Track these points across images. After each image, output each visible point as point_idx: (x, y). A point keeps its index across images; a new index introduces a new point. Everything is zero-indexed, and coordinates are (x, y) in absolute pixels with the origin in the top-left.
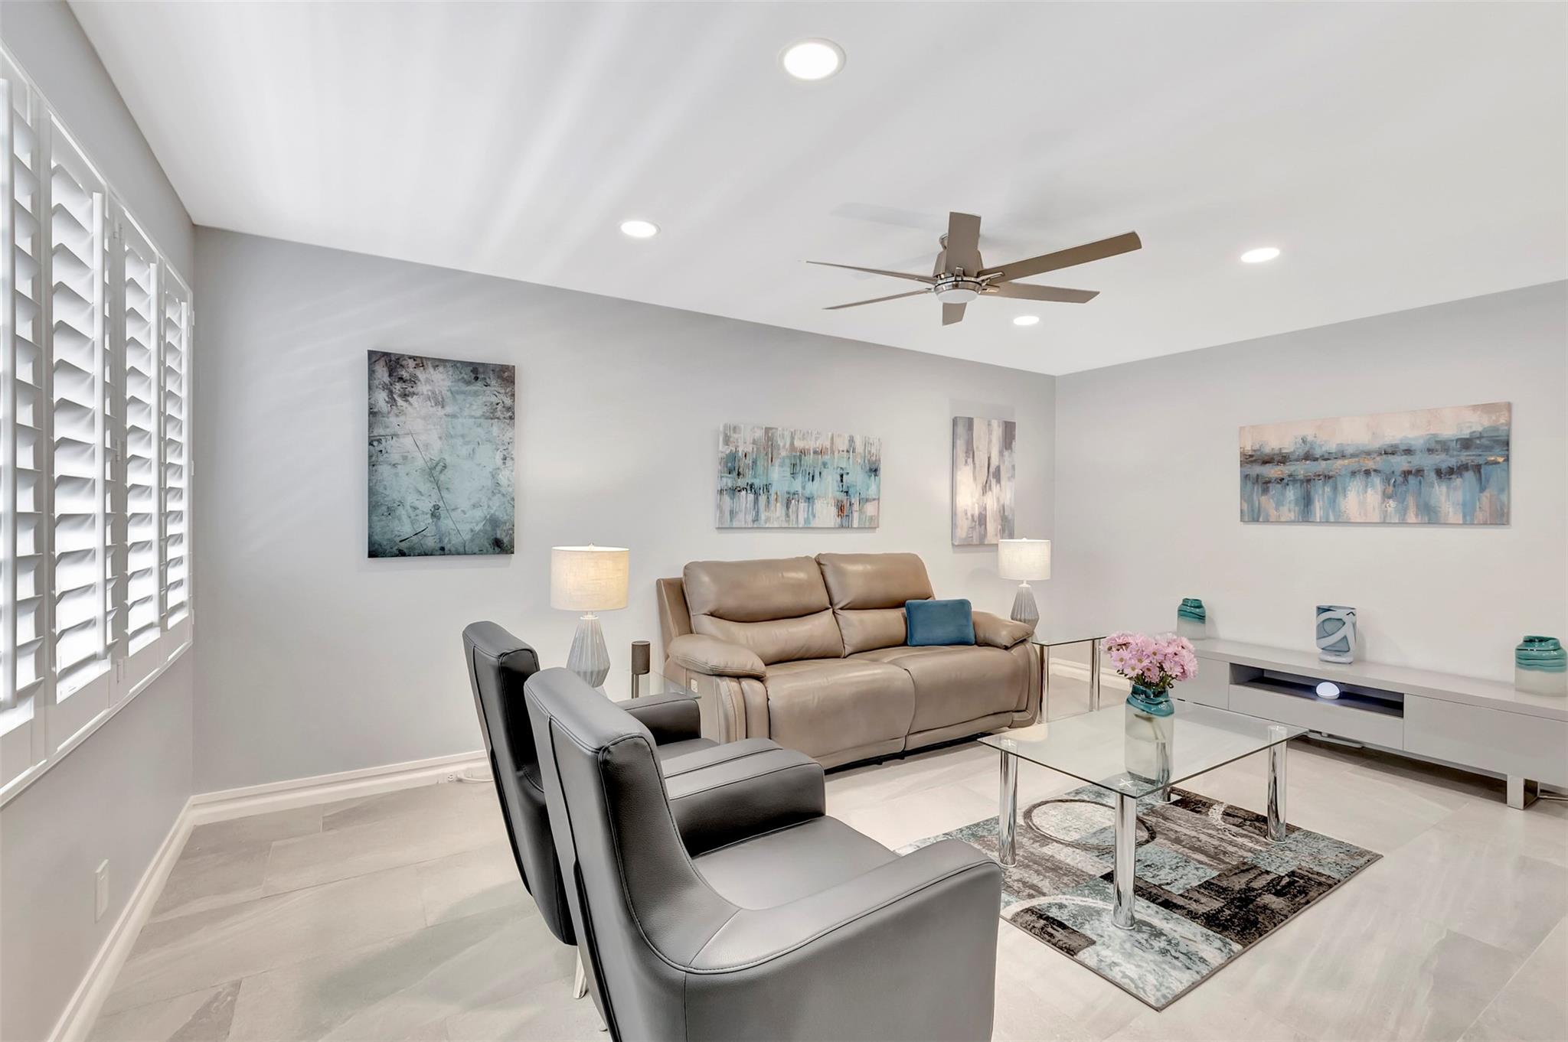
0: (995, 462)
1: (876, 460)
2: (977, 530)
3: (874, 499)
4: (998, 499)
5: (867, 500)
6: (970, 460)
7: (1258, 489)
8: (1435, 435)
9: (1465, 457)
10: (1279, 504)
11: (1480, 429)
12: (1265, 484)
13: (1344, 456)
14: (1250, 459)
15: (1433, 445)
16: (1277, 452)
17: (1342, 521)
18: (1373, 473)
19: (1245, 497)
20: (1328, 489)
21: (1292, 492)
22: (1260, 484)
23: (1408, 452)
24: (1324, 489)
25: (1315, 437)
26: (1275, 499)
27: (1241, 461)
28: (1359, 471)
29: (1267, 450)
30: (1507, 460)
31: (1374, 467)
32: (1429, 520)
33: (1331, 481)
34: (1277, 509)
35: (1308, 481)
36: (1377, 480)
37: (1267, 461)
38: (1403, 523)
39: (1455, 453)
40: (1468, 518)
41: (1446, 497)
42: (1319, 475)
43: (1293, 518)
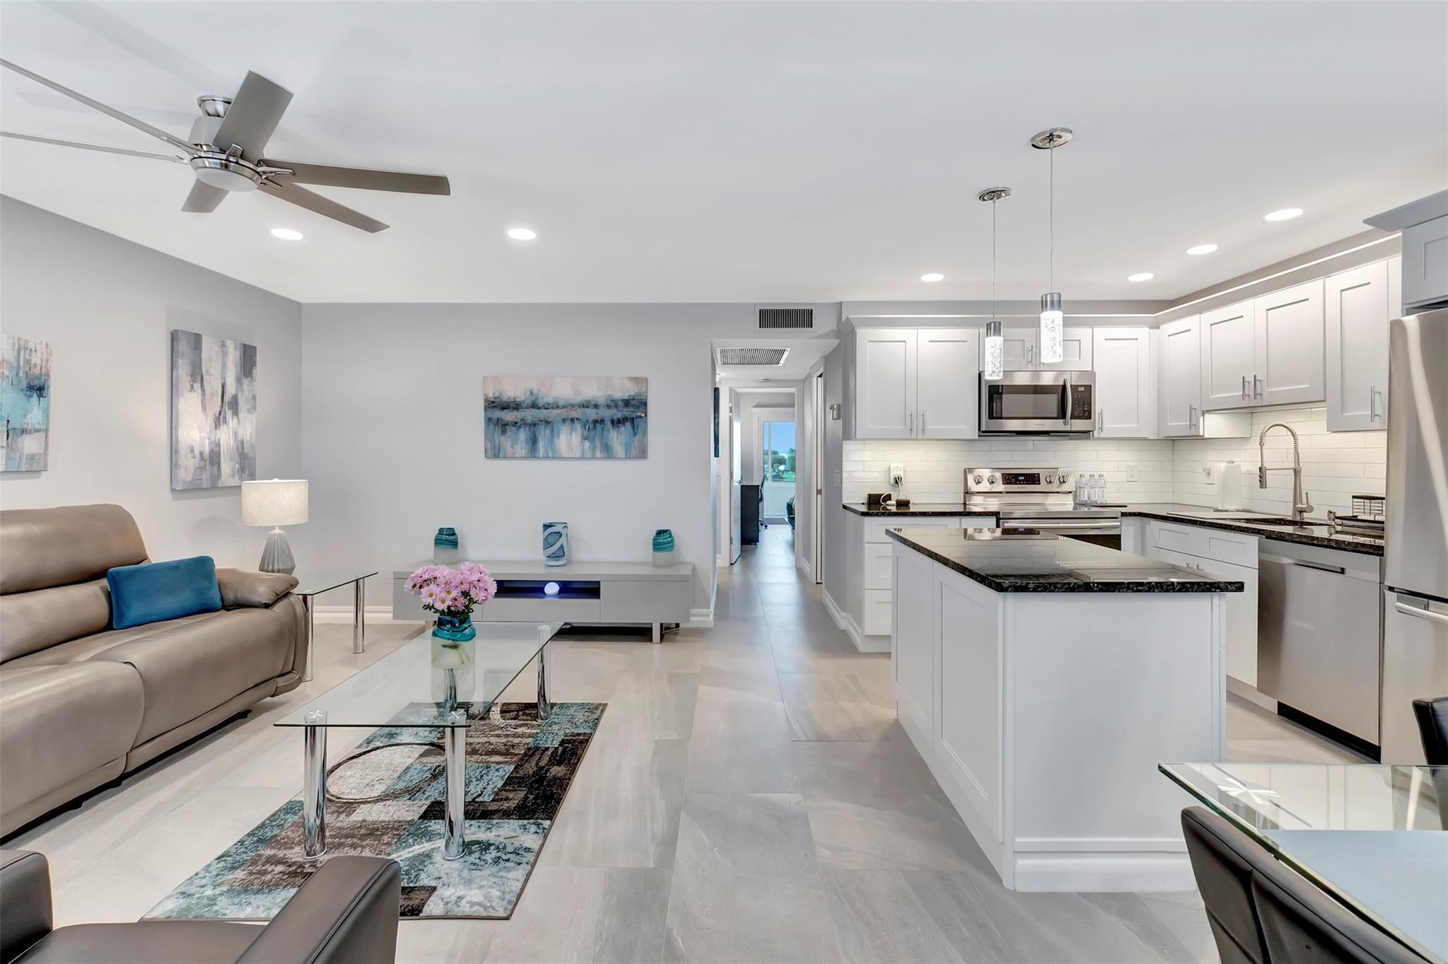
0: (231, 389)
1: (41, 375)
2: (208, 471)
3: (38, 431)
4: (236, 434)
5: (24, 431)
6: (197, 386)
7: (498, 430)
8: (610, 396)
9: (626, 412)
10: (514, 443)
11: (633, 394)
12: (503, 426)
13: (557, 407)
14: (493, 405)
15: (610, 403)
16: (512, 400)
17: (555, 456)
18: (576, 421)
19: (488, 437)
20: (548, 432)
21: (523, 434)
22: (500, 426)
23: (596, 406)
24: (545, 432)
25: (539, 390)
26: (511, 439)
27: (485, 406)
28: (568, 419)
29: (505, 398)
30: (646, 416)
31: (576, 416)
32: (608, 455)
33: (550, 425)
34: (512, 447)
35: (535, 425)
36: (578, 426)
37: (505, 406)
38: (593, 458)
39: (621, 409)
40: (628, 455)
41: (617, 438)
42: (542, 421)
43: (524, 455)
